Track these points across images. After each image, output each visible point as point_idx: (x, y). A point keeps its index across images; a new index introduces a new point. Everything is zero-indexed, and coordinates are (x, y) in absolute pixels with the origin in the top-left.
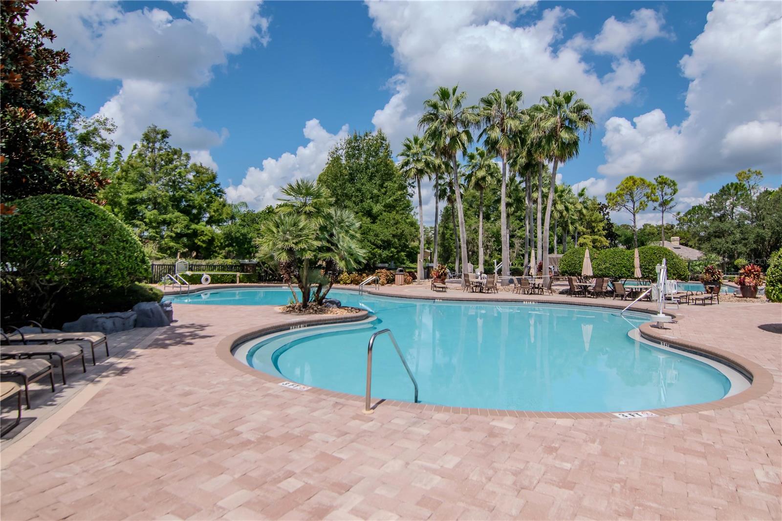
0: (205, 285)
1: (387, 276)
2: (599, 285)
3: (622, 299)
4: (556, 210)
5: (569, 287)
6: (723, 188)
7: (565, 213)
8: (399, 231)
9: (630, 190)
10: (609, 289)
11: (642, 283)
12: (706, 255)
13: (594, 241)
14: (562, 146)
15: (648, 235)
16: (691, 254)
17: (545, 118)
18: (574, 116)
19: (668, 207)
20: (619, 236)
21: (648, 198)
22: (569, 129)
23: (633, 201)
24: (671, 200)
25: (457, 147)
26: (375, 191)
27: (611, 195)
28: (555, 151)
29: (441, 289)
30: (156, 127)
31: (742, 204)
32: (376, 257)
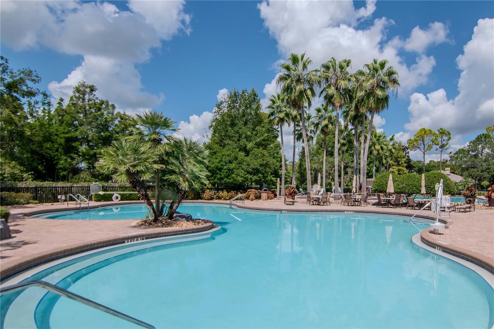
0: (115, 201)
1: (256, 194)
2: (398, 199)
3: (412, 209)
4: (375, 149)
5: (377, 201)
6: (478, 137)
7: (381, 151)
8: (265, 162)
9: (422, 137)
10: (404, 201)
11: (426, 197)
12: (465, 179)
13: (399, 170)
14: (377, 101)
15: (432, 167)
16: (456, 179)
17: (366, 80)
18: (386, 78)
19: (445, 148)
20: (415, 167)
21: (433, 142)
22: (383, 89)
23: (424, 144)
24: (447, 144)
25: (304, 100)
26: (249, 133)
27: (410, 140)
28: (373, 105)
29: (292, 203)
30: (85, 82)
31: (488, 147)
32: (248, 180)
